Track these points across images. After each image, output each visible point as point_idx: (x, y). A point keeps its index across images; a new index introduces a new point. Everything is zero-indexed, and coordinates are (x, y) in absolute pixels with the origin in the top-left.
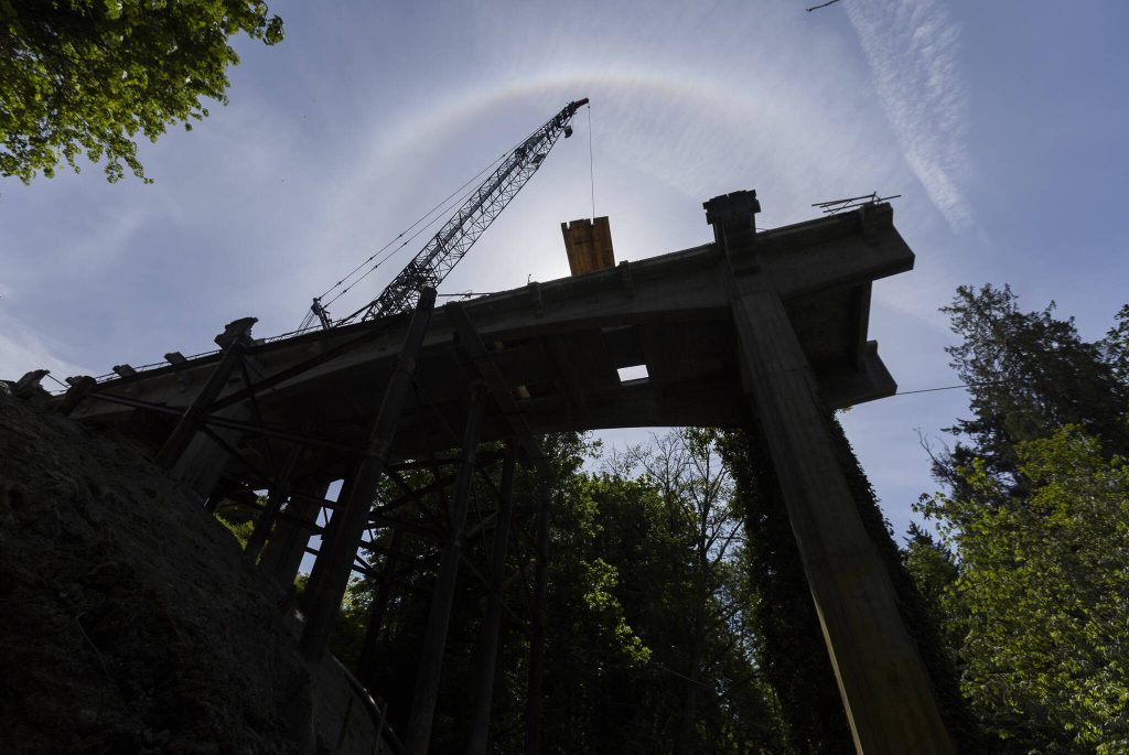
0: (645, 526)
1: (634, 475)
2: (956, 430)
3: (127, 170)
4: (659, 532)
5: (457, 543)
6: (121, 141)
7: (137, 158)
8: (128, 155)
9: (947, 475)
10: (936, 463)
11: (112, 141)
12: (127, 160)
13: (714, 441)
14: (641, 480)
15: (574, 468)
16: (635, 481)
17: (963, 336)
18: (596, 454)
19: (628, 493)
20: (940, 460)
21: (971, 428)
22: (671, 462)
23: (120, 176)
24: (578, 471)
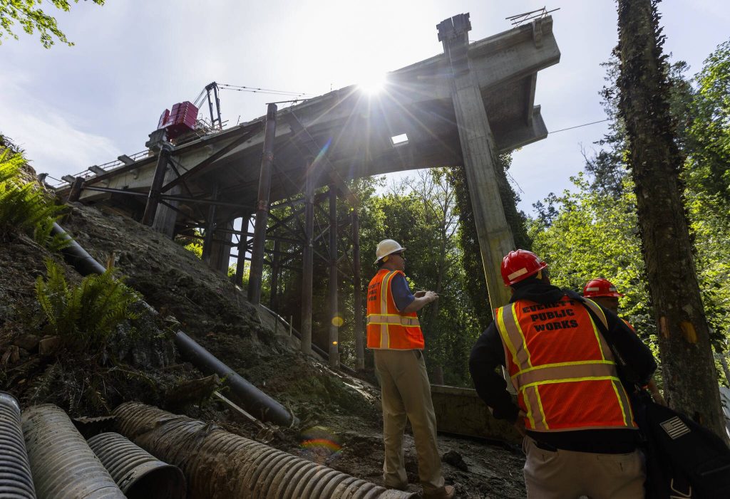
0: (413, 221)
1: (407, 193)
2: (602, 142)
3: (54, 38)
4: (421, 224)
5: (311, 245)
6: (44, 17)
7: (58, 29)
8: (52, 27)
9: (593, 170)
10: (588, 163)
11: (38, 18)
12: (52, 30)
13: (446, 174)
14: (411, 196)
15: (371, 194)
16: (407, 196)
17: (611, 82)
18: (383, 184)
19: (403, 204)
20: (590, 161)
21: (611, 140)
22: (427, 184)
23: (52, 43)
24: (373, 195)
